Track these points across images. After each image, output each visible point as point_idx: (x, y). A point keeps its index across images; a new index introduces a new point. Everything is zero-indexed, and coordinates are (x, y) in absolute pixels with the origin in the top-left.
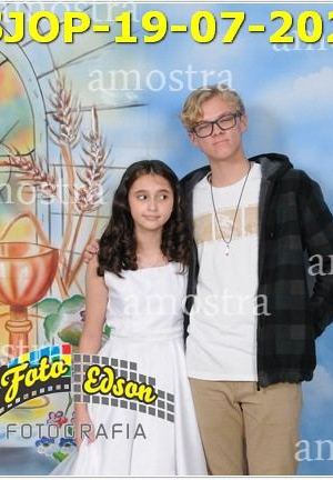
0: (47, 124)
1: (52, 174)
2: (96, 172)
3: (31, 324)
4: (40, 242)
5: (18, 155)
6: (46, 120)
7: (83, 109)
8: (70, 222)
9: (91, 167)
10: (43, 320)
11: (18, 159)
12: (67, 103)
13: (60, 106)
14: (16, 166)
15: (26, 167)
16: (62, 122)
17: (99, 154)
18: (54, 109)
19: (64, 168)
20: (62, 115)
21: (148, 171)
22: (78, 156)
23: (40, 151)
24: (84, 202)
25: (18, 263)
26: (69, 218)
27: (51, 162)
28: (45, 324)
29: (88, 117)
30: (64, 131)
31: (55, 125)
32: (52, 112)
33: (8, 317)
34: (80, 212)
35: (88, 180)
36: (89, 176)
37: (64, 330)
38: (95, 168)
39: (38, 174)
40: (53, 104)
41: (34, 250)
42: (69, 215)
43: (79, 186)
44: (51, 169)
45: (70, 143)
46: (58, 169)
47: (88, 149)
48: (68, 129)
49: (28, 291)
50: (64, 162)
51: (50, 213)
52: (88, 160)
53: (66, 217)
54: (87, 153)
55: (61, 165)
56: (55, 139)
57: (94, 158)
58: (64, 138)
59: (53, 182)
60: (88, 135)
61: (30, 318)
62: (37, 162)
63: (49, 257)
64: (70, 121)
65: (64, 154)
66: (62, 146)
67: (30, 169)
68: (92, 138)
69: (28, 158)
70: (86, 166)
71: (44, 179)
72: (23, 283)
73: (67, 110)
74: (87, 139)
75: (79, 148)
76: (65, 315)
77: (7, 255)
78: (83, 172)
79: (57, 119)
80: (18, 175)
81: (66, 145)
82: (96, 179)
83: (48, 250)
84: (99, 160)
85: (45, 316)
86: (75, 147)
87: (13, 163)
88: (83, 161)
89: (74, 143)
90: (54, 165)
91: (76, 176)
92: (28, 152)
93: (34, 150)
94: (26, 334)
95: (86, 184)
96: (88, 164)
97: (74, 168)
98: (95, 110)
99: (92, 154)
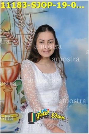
0: (14, 20)
1: (17, 38)
3: (12, 89)
4: (14, 61)
5: (5, 31)
6: (14, 19)
7: (26, 14)
8: (24, 54)
9: (30, 35)
10: (16, 88)
11: (5, 33)
12: (21, 12)
13: (18, 13)
14: (5, 35)
15: (8, 36)
16: (19, 19)
17: (32, 30)
18: (16, 15)
19: (21, 35)
20: (19, 17)
24: (28, 47)
25: (7, 68)
26: (23, 52)
27: (16, 33)
28: (17, 89)
29: (28, 17)
30: (20, 22)
31: (17, 20)
32: (15, 16)
33: (4, 87)
34: (27, 50)
35: (29, 39)
36: (29, 38)
38: (31, 35)
39: (12, 38)
40: (16, 13)
41: (12, 64)
42: (23, 51)
43: (26, 41)
44: (17, 36)
45: (22, 27)
46: (19, 36)
47: (29, 28)
48: (21, 22)
49: (11, 78)
50: (21, 33)
51: (17, 51)
52: (29, 32)
53: (22, 52)
54: (28, 30)
55: (20, 34)
56: (17, 25)
57: (31, 31)
58: (20, 25)
59: (17, 40)
60: (28, 23)
61: (11, 87)
62: (12, 34)
63: (17, 66)
64: (22, 19)
65: (21, 30)
66: (20, 28)
67: (9, 36)
68: (30, 24)
69: (9, 32)
70: (28, 34)
71: (14, 39)
72: (9, 75)
73: (21, 15)
74: (28, 25)
75: (25, 28)
77: (3, 66)
78: (27, 36)
79: (17, 18)
80: (5, 38)
81: (21, 27)
83: (17, 64)
84: (33, 32)
85: (17, 86)
86: (24, 28)
87: (3, 34)
88: (27, 32)
89: (24, 26)
90: (17, 34)
91: (25, 38)
92: (8, 30)
93: (10, 30)
94: (11, 92)
95: (28, 40)
96: (29, 33)
97: (24, 35)
98: (30, 14)
99: (30, 30)
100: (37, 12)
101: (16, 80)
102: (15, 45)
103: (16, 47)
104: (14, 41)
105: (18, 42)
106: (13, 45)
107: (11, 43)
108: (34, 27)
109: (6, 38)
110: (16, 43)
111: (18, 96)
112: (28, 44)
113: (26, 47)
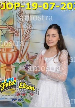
1: (18, 31)
2: (30, 30)
3: (11, 69)
4: (14, 48)
5: (9, 25)
6: (17, 17)
7: (26, 15)
9: (28, 29)
10: (15, 68)
11: (9, 27)
12: (22, 12)
13: (20, 13)
14: (9, 28)
15: (11, 29)
18: (19, 14)
19: (21, 29)
22: (25, 26)
23: (15, 24)
24: (26, 38)
25: (9, 53)
32: (18, 15)
33: (5, 68)
34: (25, 41)
35: (27, 32)
36: (27, 31)
37: (20, 71)
38: (29, 29)
39: (14, 30)
41: (13, 50)
43: (25, 34)
44: (18, 29)
45: (23, 23)
46: (20, 29)
47: (27, 25)
49: (11, 61)
50: (21, 28)
54: (27, 26)
55: (20, 28)
56: (19, 22)
57: (29, 27)
58: (21, 21)
59: (18, 33)
61: (11, 68)
62: (14, 28)
63: (17, 52)
65: (21, 25)
66: (21, 24)
67: (12, 29)
68: (29, 22)
69: (12, 26)
70: (27, 29)
71: (16, 32)
72: (10, 58)
73: (22, 14)
74: (27, 22)
76: (21, 67)
77: (5, 51)
79: (19, 17)
81: (22, 23)
82: (29, 32)
83: (17, 50)
84: (30, 28)
85: (15, 67)
87: (8, 27)
89: (24, 23)
90: (19, 28)
91: (24, 31)
92: (12, 25)
93: (13, 24)
94: (10, 72)
95: (27, 33)
96: (27, 28)
97: (24, 29)
98: (29, 15)
100: (34, 13)
101: (15, 62)
102: (16, 36)
103: (16, 38)
104: (16, 33)
105: (18, 34)
106: (14, 36)
107: (13, 34)
108: (32, 24)
109: (10, 31)
110: (17, 35)
111: (16, 75)
112: (26, 36)
113: (24, 38)
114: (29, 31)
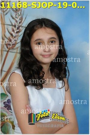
2: (18, 28)
9: (15, 26)
17: (20, 19)
21: (42, 26)
24: (10, 45)
34: (7, 50)
35: (13, 33)
36: (13, 31)
38: (17, 27)
43: (8, 35)
45: (4, 12)
47: (14, 16)
52: (14, 22)
54: (13, 18)
57: (17, 21)
68: (17, 10)
70: (12, 25)
74: (13, 10)
75: (9, 15)
78: (10, 28)
82: (17, 32)
84: (20, 23)
86: (6, 14)
88: (11, 22)
91: (6, 30)
95: (12, 35)
96: (14, 24)
97: (6, 26)
99: (16, 19)
112: (11, 41)
113: (6, 45)
114: (18, 30)
